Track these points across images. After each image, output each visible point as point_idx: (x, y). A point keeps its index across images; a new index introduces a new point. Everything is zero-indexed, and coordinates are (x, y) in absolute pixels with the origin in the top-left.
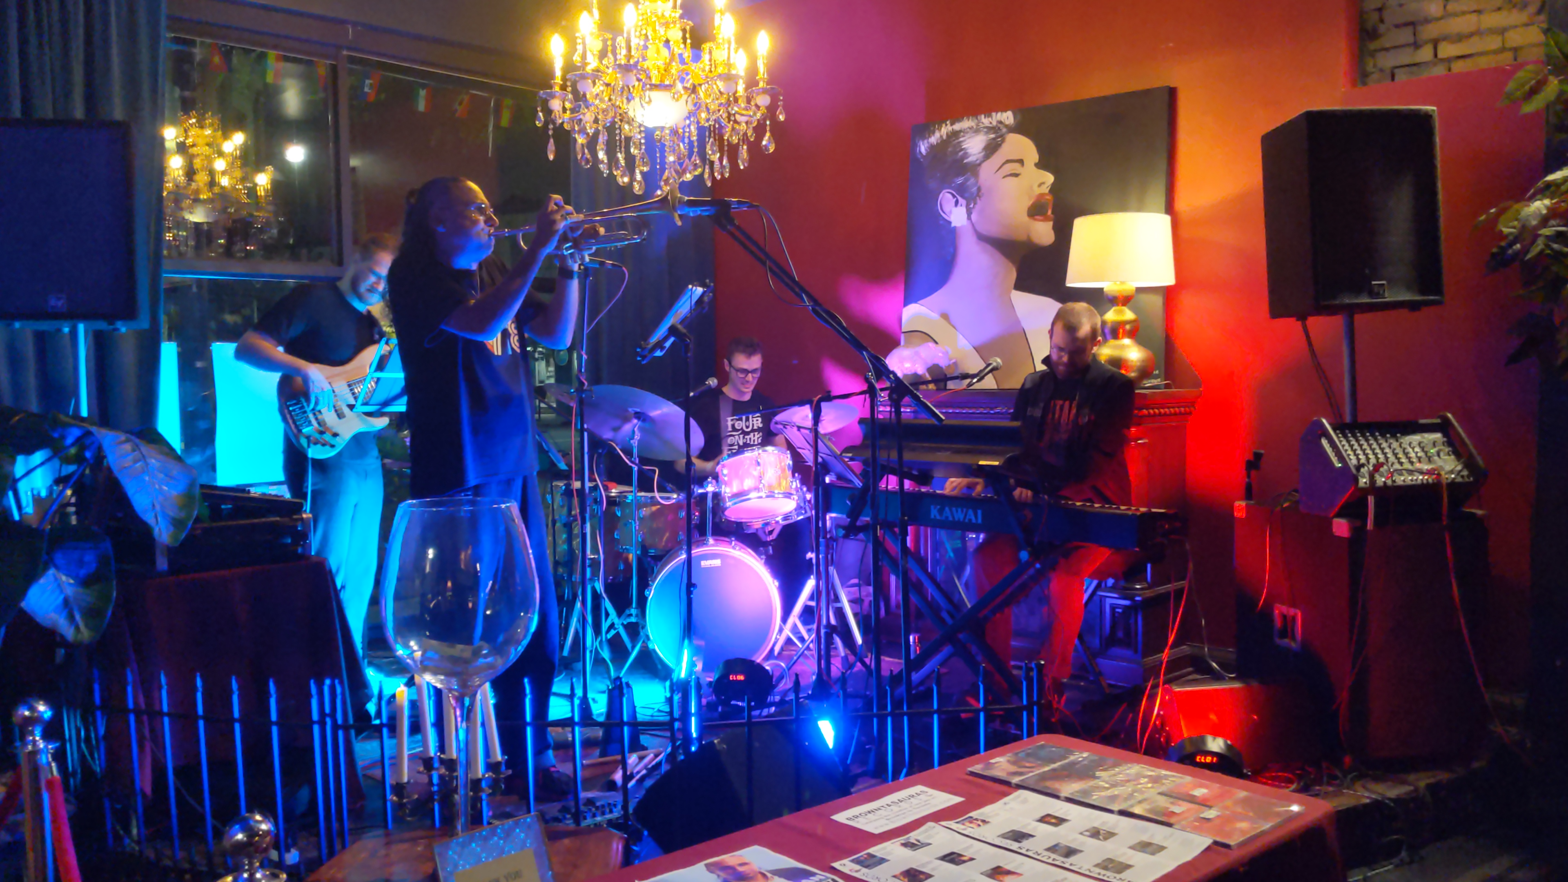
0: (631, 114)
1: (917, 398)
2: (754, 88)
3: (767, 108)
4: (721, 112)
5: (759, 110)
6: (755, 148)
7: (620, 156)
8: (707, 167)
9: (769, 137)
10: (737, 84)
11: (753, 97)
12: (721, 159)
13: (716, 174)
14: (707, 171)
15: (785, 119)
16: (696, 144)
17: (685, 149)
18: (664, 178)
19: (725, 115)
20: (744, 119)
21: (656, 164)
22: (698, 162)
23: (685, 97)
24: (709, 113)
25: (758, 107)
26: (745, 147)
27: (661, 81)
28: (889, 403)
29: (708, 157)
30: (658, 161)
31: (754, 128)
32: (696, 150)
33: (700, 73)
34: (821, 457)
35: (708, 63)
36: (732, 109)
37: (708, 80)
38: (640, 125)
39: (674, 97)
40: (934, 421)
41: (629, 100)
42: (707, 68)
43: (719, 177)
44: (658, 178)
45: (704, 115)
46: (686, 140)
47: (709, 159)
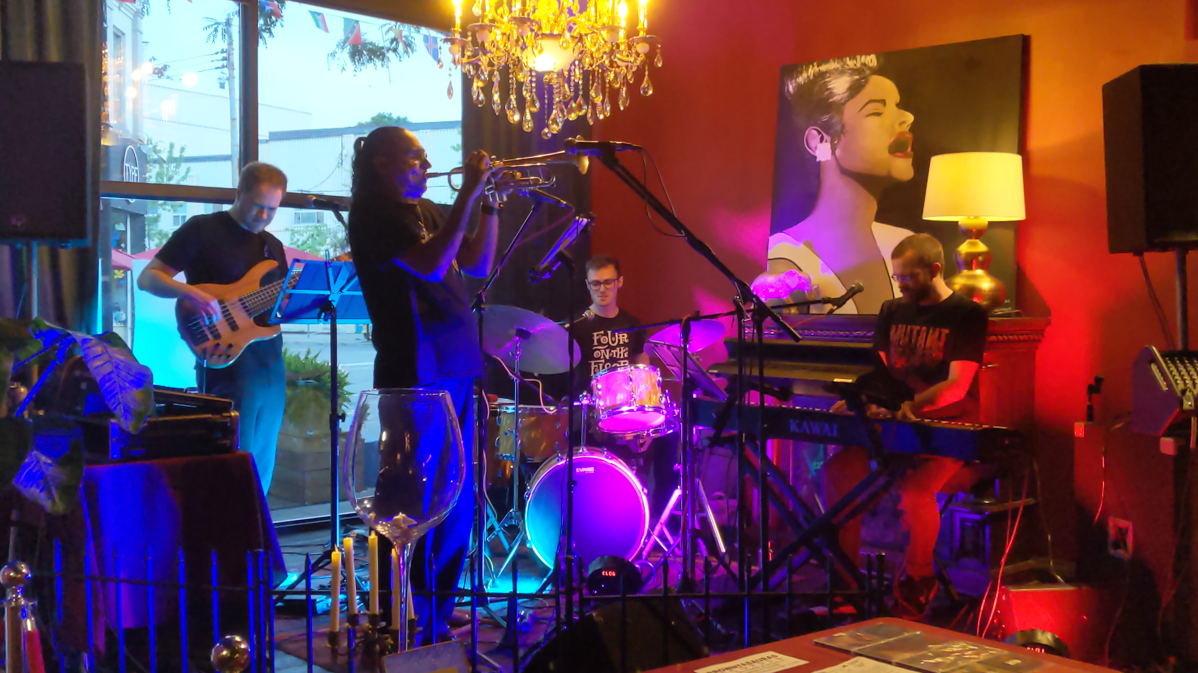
0: (524, 61)
1: (776, 319)
2: (634, 38)
3: (646, 55)
4: (604, 59)
5: (638, 56)
6: (634, 89)
7: (513, 97)
8: (590, 107)
9: (647, 82)
10: (618, 33)
11: (633, 45)
12: (603, 102)
13: (598, 115)
14: (590, 111)
15: (662, 65)
16: (581, 87)
17: (570, 92)
18: (552, 116)
19: (607, 63)
20: (625, 64)
21: (545, 104)
22: (581, 102)
23: (572, 45)
24: (592, 58)
25: (638, 55)
26: (624, 89)
27: (551, 31)
28: (752, 325)
29: (591, 98)
30: (546, 102)
31: (634, 73)
32: (581, 93)
33: (586, 23)
34: (689, 373)
35: (594, 14)
36: (615, 57)
37: (594, 31)
38: (531, 71)
39: (562, 44)
40: (792, 342)
41: (524, 48)
42: (593, 19)
43: (601, 117)
44: (546, 117)
45: (587, 60)
46: (572, 84)
47: (593, 102)
